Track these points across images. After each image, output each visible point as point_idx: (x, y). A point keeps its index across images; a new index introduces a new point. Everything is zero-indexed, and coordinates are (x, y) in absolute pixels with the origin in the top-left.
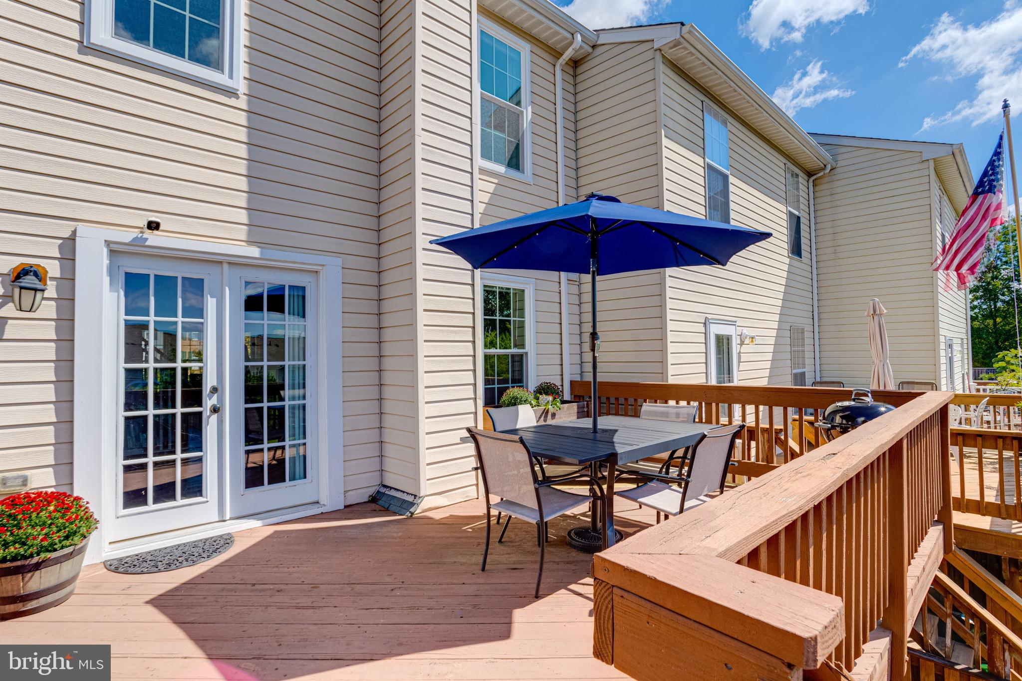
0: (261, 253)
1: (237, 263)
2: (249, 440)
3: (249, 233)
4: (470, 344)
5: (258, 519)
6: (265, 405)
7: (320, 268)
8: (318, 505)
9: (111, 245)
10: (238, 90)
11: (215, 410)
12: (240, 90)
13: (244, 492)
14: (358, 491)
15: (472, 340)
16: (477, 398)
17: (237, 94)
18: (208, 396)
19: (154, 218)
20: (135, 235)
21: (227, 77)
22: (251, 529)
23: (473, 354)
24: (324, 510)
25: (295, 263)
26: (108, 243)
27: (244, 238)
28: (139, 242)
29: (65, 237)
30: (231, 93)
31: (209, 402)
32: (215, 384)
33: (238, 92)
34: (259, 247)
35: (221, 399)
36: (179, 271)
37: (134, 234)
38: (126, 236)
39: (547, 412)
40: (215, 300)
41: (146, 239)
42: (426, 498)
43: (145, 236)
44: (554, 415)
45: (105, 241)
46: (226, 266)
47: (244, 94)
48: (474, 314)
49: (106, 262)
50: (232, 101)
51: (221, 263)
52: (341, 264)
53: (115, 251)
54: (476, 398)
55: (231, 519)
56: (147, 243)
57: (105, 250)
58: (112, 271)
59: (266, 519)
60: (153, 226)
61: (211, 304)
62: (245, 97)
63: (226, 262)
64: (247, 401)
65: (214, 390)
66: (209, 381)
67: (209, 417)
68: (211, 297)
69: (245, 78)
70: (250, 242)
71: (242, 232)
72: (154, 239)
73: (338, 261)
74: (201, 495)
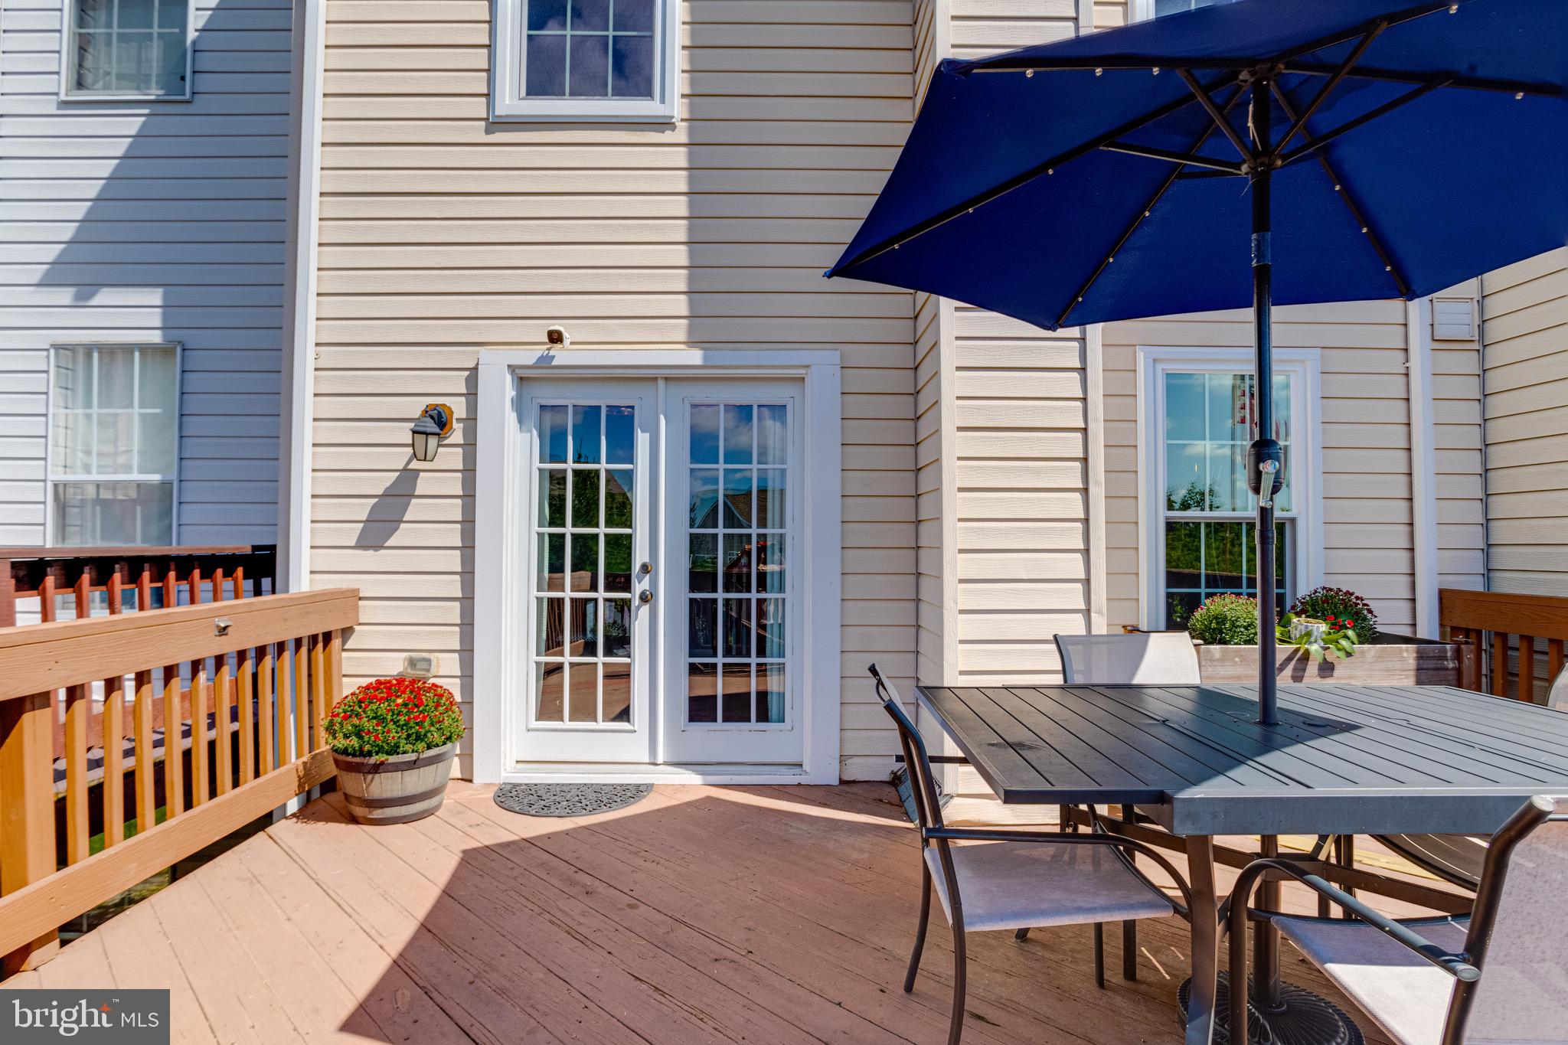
0: (705, 358)
1: (675, 377)
2: (695, 648)
3: (691, 330)
4: (1078, 496)
5: (698, 773)
6: (720, 596)
7: (803, 371)
8: (797, 770)
9: (517, 371)
10: (673, 117)
11: (644, 598)
12: (675, 115)
13: (685, 726)
14: (870, 760)
15: (1081, 486)
16: (1093, 609)
17: (673, 123)
18: (638, 576)
19: (556, 326)
20: (539, 354)
21: (658, 103)
22: (684, 785)
23: (1082, 516)
24: (804, 780)
25: (759, 367)
26: (512, 368)
27: (683, 337)
28: (545, 361)
29: (471, 367)
30: (664, 124)
31: (639, 586)
32: (647, 560)
33: (673, 120)
34: (702, 349)
35: (654, 583)
36: (603, 398)
37: (539, 352)
38: (528, 357)
39: (1306, 657)
40: (647, 435)
41: (553, 357)
42: (956, 800)
43: (552, 353)
44: (1327, 668)
45: (509, 366)
46: (661, 383)
47: (682, 120)
48: (1085, 431)
49: (510, 392)
50: (667, 137)
51: (656, 379)
52: (839, 362)
53: (523, 379)
54: (1088, 611)
55: (666, 763)
56: (555, 363)
57: (509, 378)
58: (519, 405)
59: (710, 775)
60: (555, 338)
61: (642, 440)
62: (685, 124)
63: (662, 378)
64: (693, 588)
65: (645, 569)
66: (640, 555)
67: (638, 608)
68: (642, 431)
69: (683, 96)
70: (691, 343)
71: (679, 330)
72: (562, 356)
73: (833, 356)
74: (628, 721)
